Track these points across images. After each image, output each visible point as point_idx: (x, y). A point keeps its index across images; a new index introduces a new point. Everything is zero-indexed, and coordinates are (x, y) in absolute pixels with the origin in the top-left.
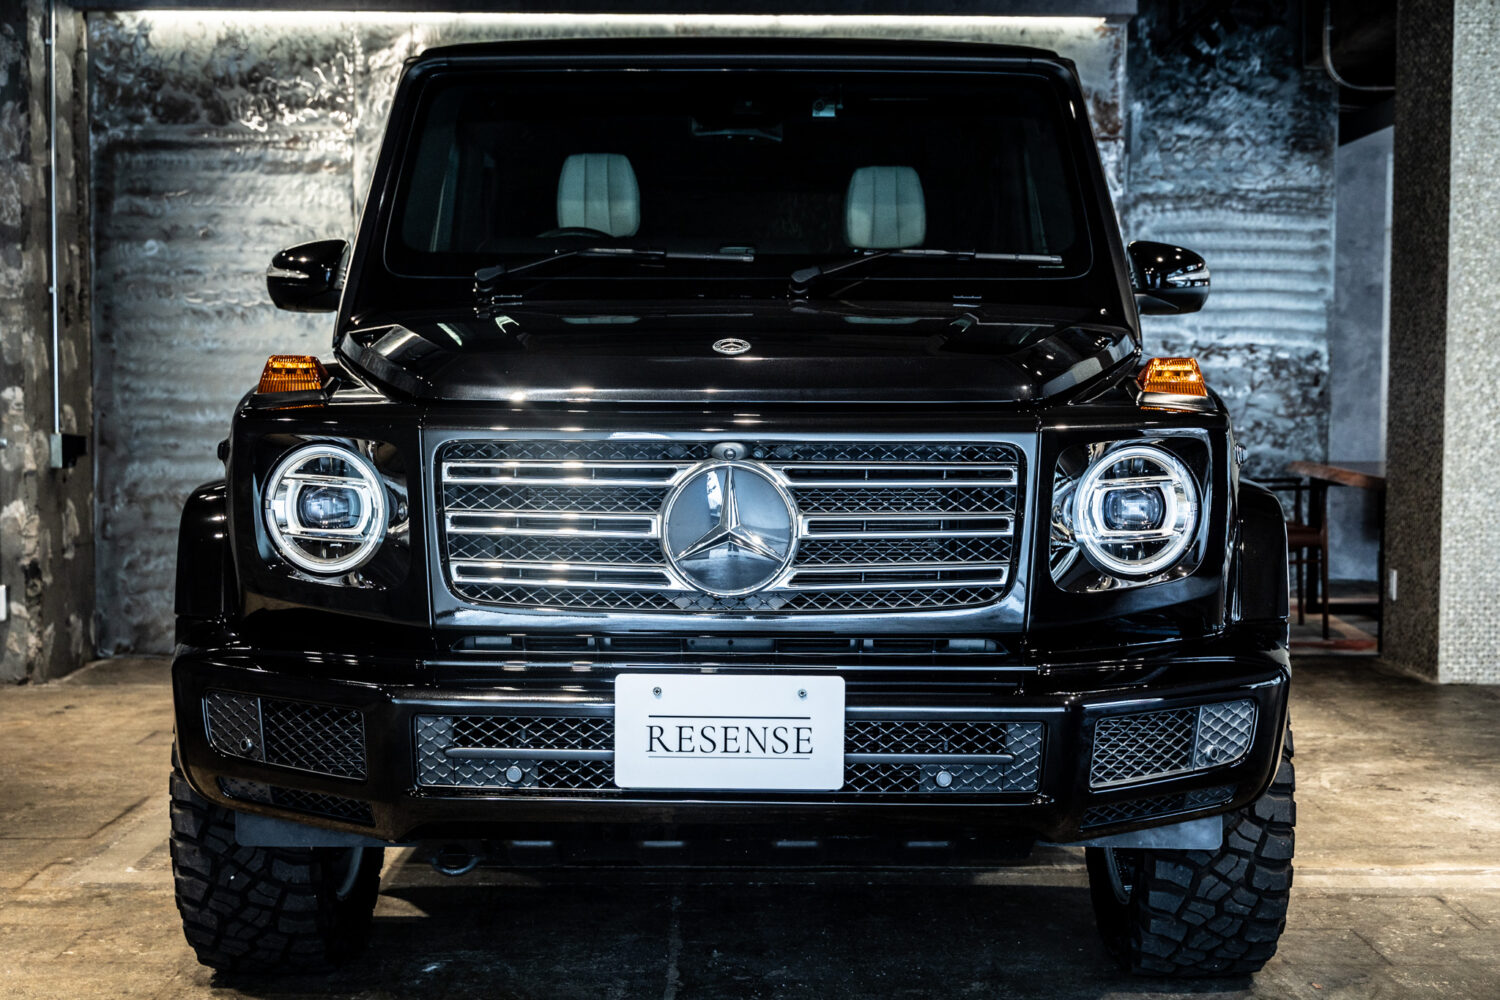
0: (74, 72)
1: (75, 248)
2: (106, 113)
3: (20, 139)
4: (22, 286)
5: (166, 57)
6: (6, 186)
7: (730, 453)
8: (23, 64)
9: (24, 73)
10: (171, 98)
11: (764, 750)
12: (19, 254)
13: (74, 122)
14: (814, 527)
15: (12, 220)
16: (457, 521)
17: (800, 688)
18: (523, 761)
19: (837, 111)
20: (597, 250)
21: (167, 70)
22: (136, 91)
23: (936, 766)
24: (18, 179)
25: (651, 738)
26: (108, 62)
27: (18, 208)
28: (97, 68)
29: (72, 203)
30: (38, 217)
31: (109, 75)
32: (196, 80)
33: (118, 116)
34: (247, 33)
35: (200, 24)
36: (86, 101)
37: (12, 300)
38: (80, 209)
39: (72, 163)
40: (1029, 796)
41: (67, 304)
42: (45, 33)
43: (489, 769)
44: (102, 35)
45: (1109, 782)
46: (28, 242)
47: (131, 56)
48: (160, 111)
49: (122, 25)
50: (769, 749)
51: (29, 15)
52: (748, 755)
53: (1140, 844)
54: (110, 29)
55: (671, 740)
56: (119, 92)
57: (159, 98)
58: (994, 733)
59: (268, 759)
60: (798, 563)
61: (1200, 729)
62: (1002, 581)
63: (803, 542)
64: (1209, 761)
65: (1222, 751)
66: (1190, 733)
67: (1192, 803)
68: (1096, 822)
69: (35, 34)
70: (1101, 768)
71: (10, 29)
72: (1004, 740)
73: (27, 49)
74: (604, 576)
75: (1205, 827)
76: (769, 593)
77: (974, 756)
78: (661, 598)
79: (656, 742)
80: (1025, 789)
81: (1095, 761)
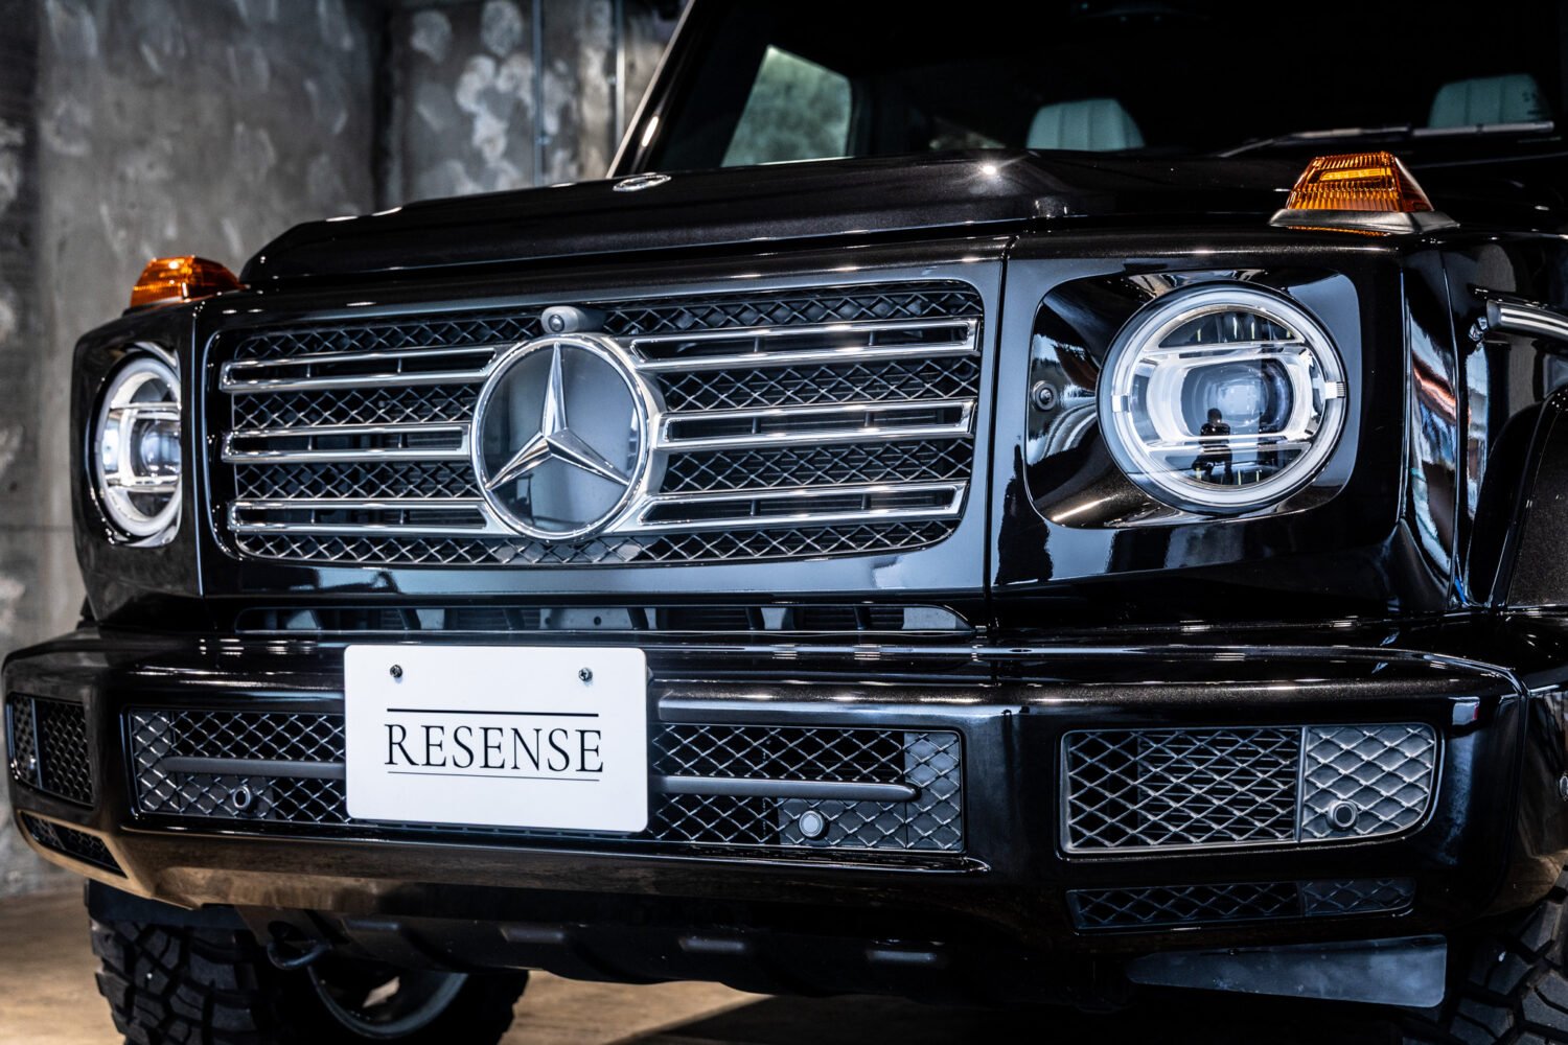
7: (557, 321)
11: (537, 765)
14: (678, 431)
17: (582, 666)
18: (254, 779)
23: (808, 801)
25: (391, 743)
40: (948, 860)
43: (215, 790)
45: (1111, 848)
50: (543, 764)
51: (582, 49)
52: (515, 773)
53: (1300, 990)
55: (415, 745)
58: (883, 747)
59: (45, 784)
60: (662, 490)
61: (1305, 770)
62: (953, 509)
63: (674, 457)
64: (1336, 829)
65: (1366, 814)
66: (1289, 775)
67: (1322, 905)
68: (1115, 921)
69: (593, 70)
70: (1091, 822)
71: (561, 66)
72: (900, 761)
73: (579, 88)
74: (411, 517)
75: (1415, 966)
76: (614, 536)
77: (855, 785)
78: (479, 546)
79: (396, 748)
80: (944, 847)
81: (1073, 805)
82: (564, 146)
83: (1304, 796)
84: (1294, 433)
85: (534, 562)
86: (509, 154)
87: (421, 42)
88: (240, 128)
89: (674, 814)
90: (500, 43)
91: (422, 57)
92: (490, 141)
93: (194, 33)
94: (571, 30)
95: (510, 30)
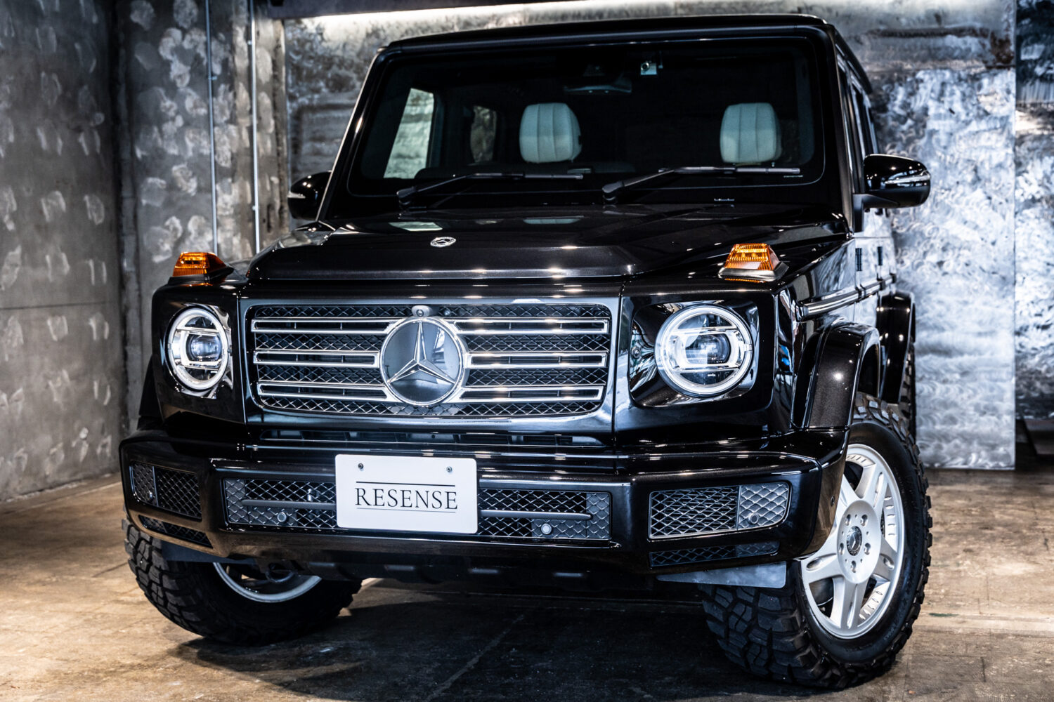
0: (274, 62)
1: (275, 180)
2: (296, 87)
3: (229, 108)
4: (232, 206)
5: (334, 47)
6: (222, 140)
7: (420, 312)
8: (231, 59)
9: (231, 65)
10: (337, 75)
11: (427, 506)
12: (230, 185)
13: (274, 95)
15: (226, 162)
16: (261, 357)
17: (448, 466)
18: (288, 509)
19: (658, 70)
20: (478, 174)
21: (335, 56)
22: (315, 71)
23: (543, 520)
24: (229, 135)
25: (358, 496)
26: (297, 53)
27: (229, 155)
28: (291, 58)
29: (272, 149)
30: (244, 160)
31: (298, 62)
32: (352, 61)
33: (304, 89)
34: (385, 27)
35: (355, 23)
36: (283, 80)
37: (226, 216)
38: (279, 154)
39: (272, 122)
40: (604, 543)
41: (268, 216)
42: (248, 37)
43: (268, 514)
44: (294, 35)
46: (236, 177)
47: (312, 49)
48: (331, 84)
49: (306, 28)
50: (430, 505)
51: (234, 26)
52: (417, 509)
53: (728, 582)
54: (299, 31)
55: (370, 498)
56: (305, 73)
57: (329, 75)
58: (578, 499)
59: (160, 505)
60: (467, 384)
61: (740, 502)
62: (598, 398)
63: (472, 371)
64: (751, 524)
65: (763, 518)
66: (734, 504)
67: (744, 553)
68: (665, 563)
69: (240, 39)
70: (659, 526)
71: (222, 36)
72: (584, 504)
73: (232, 49)
74: (348, 392)
75: (774, 572)
76: (447, 404)
77: (565, 514)
78: (382, 407)
79: (361, 498)
80: (603, 538)
81: (653, 520)
82: (225, 83)
83: (739, 512)
84: (732, 363)
85: (409, 414)
86: (191, 84)
87: (135, 18)
88: (43, 74)
89: (486, 525)
90: (185, 22)
91: (137, 25)
92: (180, 76)
93: (18, 22)
94: (228, 16)
95: (191, 14)
